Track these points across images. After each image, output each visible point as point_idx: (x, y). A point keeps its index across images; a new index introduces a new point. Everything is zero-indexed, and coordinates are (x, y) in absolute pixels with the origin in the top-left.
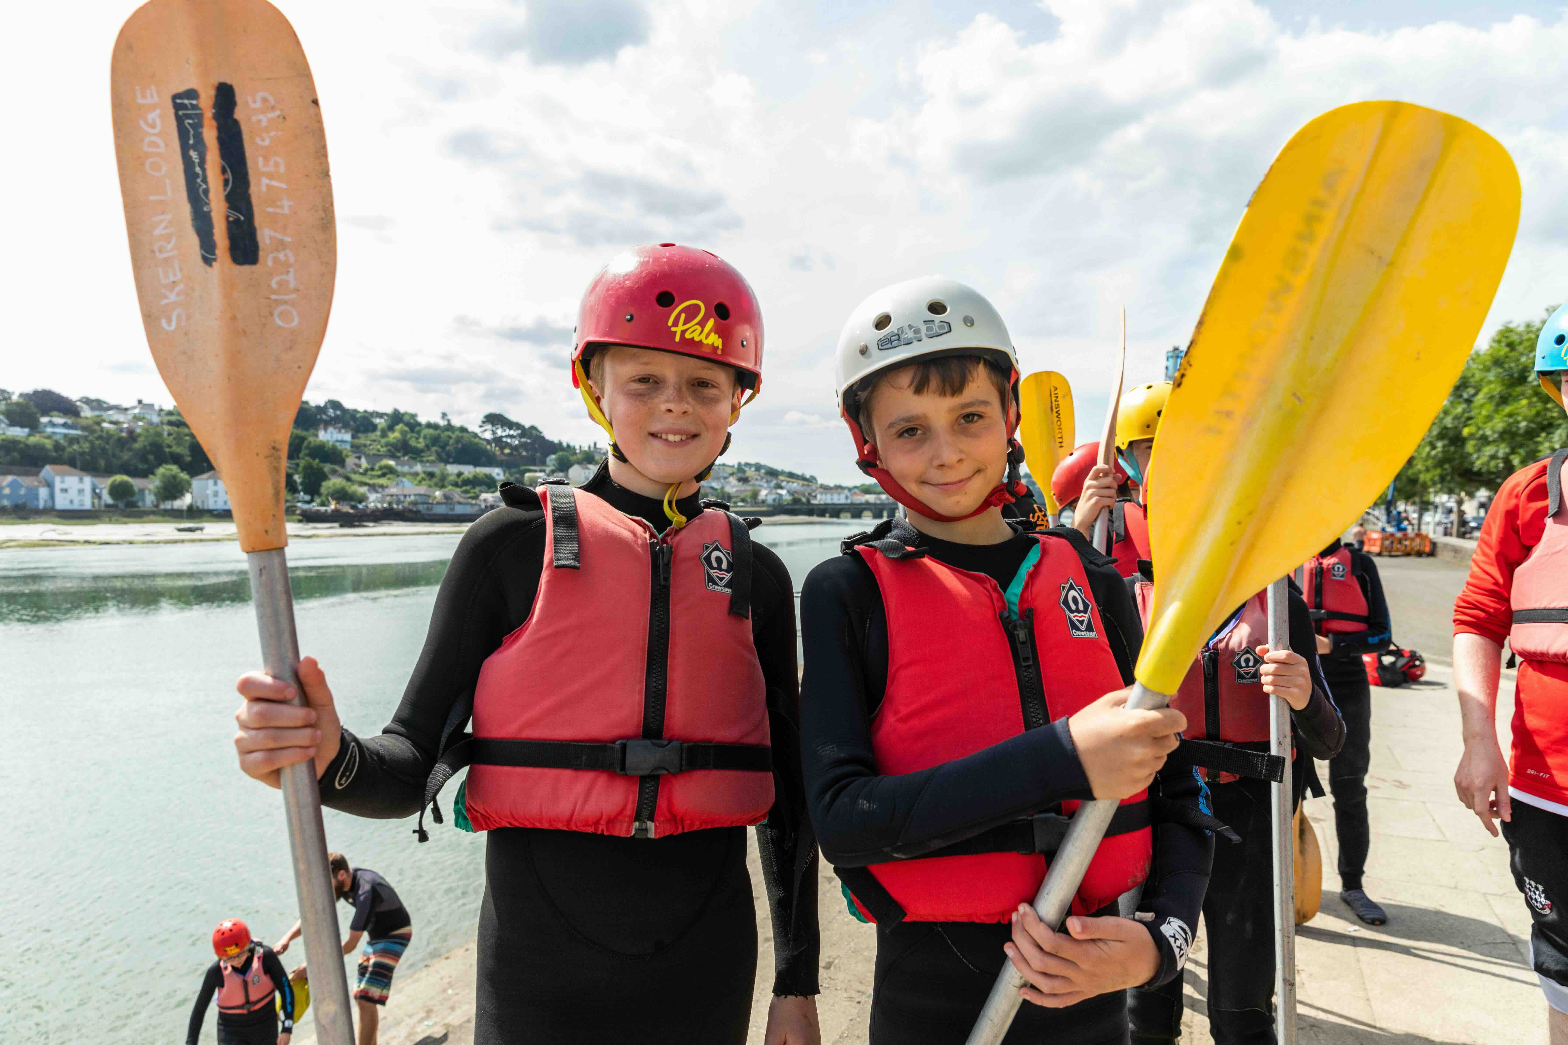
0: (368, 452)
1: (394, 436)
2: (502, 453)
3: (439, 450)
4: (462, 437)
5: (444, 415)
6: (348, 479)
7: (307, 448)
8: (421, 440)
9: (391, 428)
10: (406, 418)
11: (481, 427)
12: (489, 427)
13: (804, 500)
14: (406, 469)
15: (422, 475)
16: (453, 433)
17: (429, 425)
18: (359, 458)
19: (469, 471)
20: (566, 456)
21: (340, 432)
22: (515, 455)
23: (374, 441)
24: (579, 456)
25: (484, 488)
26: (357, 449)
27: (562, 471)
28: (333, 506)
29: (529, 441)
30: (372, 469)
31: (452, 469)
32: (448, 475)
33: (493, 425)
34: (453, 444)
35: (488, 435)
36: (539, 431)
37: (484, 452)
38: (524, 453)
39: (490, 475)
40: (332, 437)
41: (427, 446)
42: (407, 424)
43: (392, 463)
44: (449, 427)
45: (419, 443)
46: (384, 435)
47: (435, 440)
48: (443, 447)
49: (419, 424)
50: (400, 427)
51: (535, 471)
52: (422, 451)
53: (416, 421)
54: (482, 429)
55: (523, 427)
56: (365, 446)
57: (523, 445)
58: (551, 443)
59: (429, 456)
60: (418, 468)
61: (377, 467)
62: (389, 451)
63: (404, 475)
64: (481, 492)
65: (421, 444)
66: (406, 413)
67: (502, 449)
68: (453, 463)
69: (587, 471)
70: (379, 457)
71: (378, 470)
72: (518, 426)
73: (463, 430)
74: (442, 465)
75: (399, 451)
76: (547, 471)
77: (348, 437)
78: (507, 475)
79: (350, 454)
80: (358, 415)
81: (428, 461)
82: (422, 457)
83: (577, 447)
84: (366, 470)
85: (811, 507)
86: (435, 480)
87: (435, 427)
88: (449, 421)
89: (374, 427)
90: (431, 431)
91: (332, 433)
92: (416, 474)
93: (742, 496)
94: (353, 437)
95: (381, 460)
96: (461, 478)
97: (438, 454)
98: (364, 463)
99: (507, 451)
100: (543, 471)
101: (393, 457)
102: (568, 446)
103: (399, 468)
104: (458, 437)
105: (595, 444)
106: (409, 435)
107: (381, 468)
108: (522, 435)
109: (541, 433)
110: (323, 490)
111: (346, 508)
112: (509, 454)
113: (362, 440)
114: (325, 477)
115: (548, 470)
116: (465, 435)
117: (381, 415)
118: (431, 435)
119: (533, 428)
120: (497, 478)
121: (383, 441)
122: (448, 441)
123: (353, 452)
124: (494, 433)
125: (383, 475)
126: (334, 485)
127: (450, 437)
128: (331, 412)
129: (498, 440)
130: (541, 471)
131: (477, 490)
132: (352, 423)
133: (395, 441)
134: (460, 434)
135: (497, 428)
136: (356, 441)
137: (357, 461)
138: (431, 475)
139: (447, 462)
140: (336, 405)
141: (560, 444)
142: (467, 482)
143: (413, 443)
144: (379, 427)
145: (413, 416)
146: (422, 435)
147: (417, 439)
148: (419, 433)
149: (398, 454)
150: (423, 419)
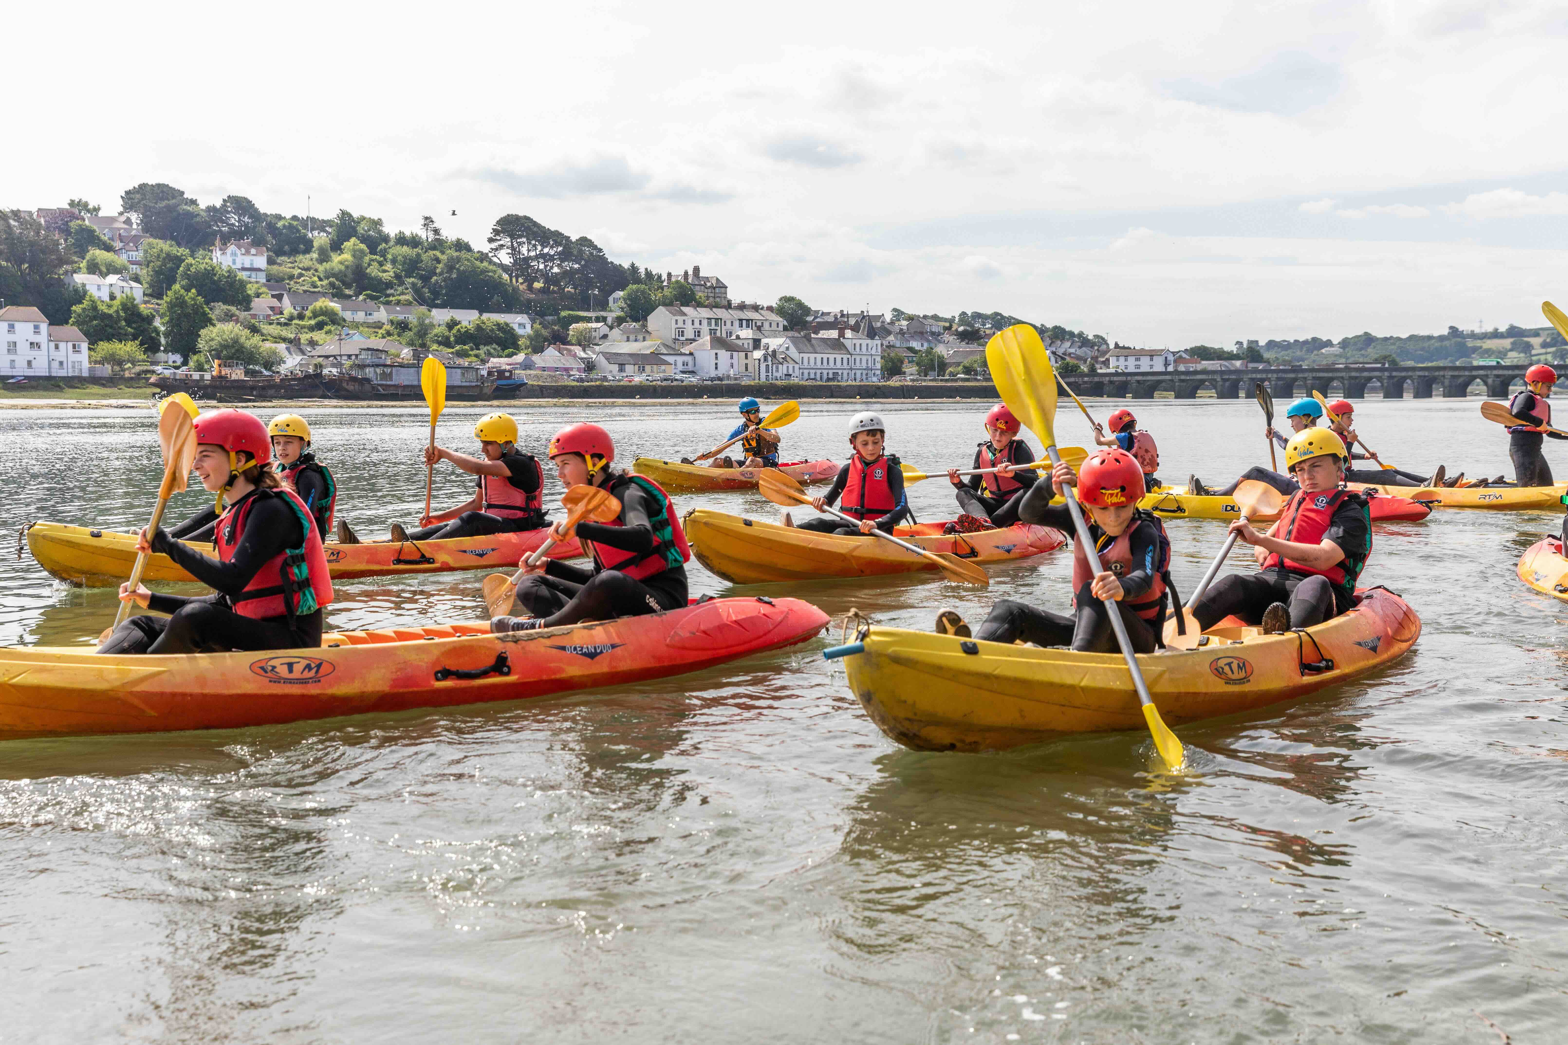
0: (295, 287)
1: (340, 260)
2: (530, 288)
3: (419, 283)
4: (458, 259)
5: (428, 220)
6: (254, 330)
7: (186, 276)
8: (388, 266)
9: (336, 246)
10: (362, 229)
11: (491, 240)
12: (506, 241)
13: (1084, 368)
14: (360, 316)
15: (387, 327)
16: (443, 253)
17: (402, 240)
18: (279, 297)
19: (468, 318)
20: (643, 292)
21: (248, 252)
22: (554, 292)
23: (307, 269)
24: (667, 292)
25: (493, 348)
26: (276, 283)
27: (636, 320)
28: (215, 368)
29: (576, 266)
30: (301, 317)
31: (440, 316)
32: (432, 326)
33: (512, 237)
34: (441, 274)
35: (505, 258)
36: (595, 247)
37: (497, 286)
38: (569, 289)
39: (507, 324)
40: (234, 262)
41: (397, 276)
42: (364, 239)
43: (335, 306)
44: (439, 244)
45: (385, 271)
46: (324, 257)
47: (412, 266)
48: (425, 279)
49: (386, 239)
50: (351, 243)
51: (588, 320)
52: (389, 285)
53: (380, 232)
54: (494, 245)
55: (568, 238)
56: (291, 277)
57: (568, 275)
58: (618, 269)
59: (403, 294)
60: (382, 315)
61: (308, 313)
62: (332, 285)
63: (356, 325)
64: (490, 355)
65: (388, 273)
66: (363, 218)
67: (530, 281)
68: (443, 306)
69: (680, 319)
70: (315, 295)
71: (310, 318)
72: (557, 237)
73: (461, 246)
74: (423, 309)
75: (349, 286)
76: (609, 321)
77: (261, 261)
78: (537, 326)
79: (264, 289)
80: (280, 224)
81: (398, 303)
82: (388, 296)
83: (664, 277)
84: (291, 318)
85: (1096, 379)
86: (409, 334)
87: (414, 242)
88: (436, 231)
89: (308, 246)
90: (405, 249)
91: (234, 254)
92: (378, 325)
93: (966, 362)
94: (270, 262)
95: (317, 300)
96: (454, 331)
97: (417, 291)
98: (288, 307)
99: (538, 285)
100: (604, 319)
101: (338, 295)
102: (649, 274)
103: (348, 315)
104: (451, 259)
105: (696, 270)
106: (367, 259)
107: (315, 315)
108: (565, 256)
109: (600, 250)
110: (201, 344)
111: (237, 374)
112: (542, 291)
113: (285, 265)
114: (207, 321)
115: (611, 316)
116: (464, 254)
117: (320, 225)
118: (404, 257)
119: (584, 241)
120: (520, 331)
121: (321, 268)
122: (436, 268)
123: (270, 288)
124: (514, 251)
125: (320, 326)
126: (221, 333)
127: (438, 261)
128: (234, 219)
129: (522, 266)
130: (598, 320)
131: (483, 350)
132: (269, 237)
133: (343, 268)
134: (456, 254)
135: (520, 244)
136: (275, 268)
137: (275, 303)
138: (403, 326)
139: (432, 305)
140: (242, 205)
141: (634, 268)
142: (465, 337)
143: (373, 271)
144: (316, 244)
145: (376, 224)
146: (389, 256)
147: (381, 264)
148: (383, 253)
149: (347, 292)
150: (391, 229)
